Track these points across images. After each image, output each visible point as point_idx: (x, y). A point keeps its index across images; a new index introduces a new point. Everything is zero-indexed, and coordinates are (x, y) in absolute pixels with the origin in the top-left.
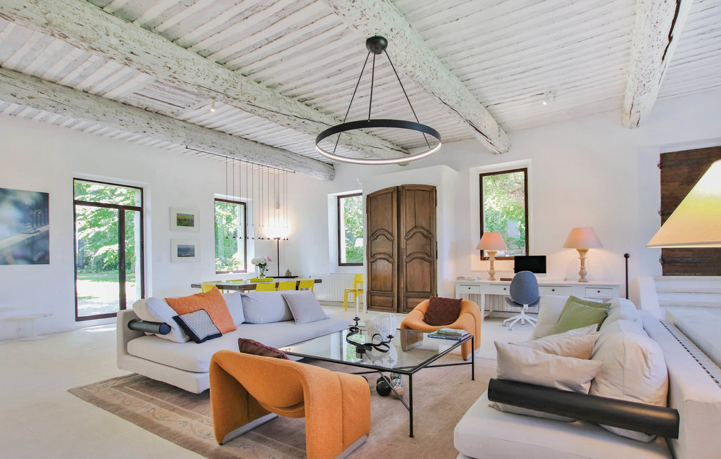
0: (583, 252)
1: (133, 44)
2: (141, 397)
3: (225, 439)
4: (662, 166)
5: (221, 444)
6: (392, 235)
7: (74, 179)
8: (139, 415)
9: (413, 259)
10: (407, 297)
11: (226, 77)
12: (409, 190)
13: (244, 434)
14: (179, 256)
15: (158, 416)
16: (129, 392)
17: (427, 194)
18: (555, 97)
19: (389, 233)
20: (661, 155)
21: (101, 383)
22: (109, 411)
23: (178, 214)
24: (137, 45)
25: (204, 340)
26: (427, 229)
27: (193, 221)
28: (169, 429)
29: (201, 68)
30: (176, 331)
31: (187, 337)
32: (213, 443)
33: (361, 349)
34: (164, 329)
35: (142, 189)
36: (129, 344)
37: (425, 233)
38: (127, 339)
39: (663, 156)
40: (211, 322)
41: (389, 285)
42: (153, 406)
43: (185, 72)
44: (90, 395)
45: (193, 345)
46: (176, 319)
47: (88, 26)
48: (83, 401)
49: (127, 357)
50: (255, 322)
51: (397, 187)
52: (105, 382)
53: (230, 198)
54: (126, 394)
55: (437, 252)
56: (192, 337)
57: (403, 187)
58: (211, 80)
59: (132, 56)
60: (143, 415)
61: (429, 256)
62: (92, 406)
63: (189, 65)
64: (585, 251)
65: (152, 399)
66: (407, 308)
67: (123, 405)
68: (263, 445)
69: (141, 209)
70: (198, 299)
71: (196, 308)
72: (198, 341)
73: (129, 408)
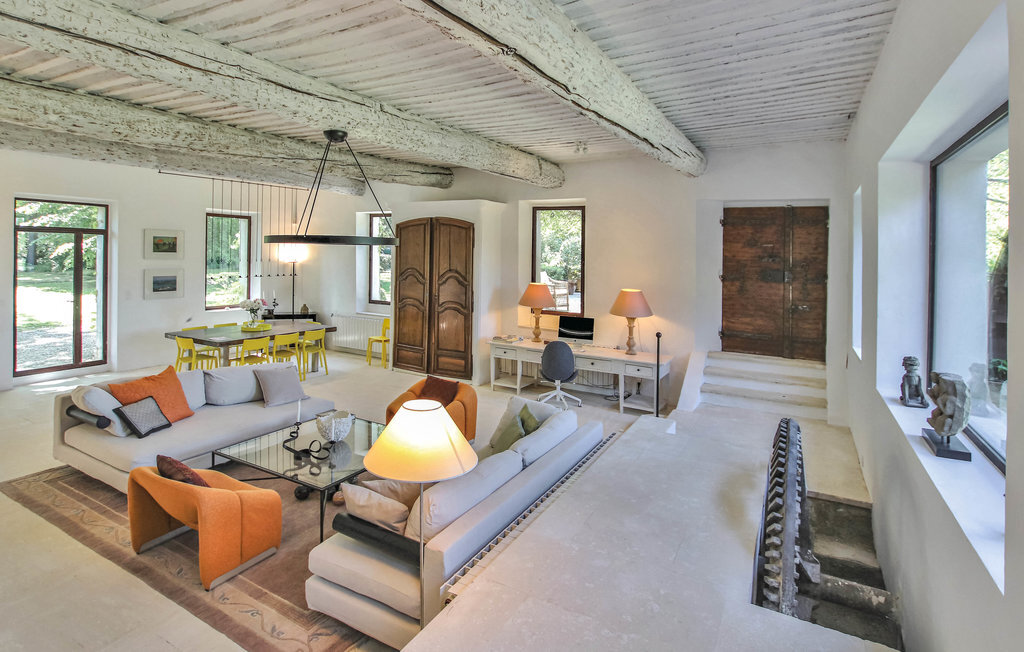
0: (631, 319)
1: (74, 117)
2: (74, 495)
3: (143, 548)
4: (724, 223)
5: (138, 554)
6: (423, 277)
7: (16, 199)
8: (67, 518)
9: (446, 309)
10: (438, 356)
11: (189, 131)
12: (443, 224)
13: (162, 544)
14: (155, 290)
15: (86, 520)
16: (63, 489)
17: (464, 231)
18: (585, 149)
19: (421, 274)
20: (724, 209)
21: (33, 475)
22: (37, 513)
23: (154, 238)
24: (81, 117)
25: (147, 434)
26: (463, 274)
27: (174, 245)
28: (93, 535)
29: (157, 127)
30: (117, 426)
31: (129, 431)
32: (130, 552)
33: (301, 456)
34: (102, 423)
35: (107, 207)
36: (66, 433)
37: (461, 279)
38: (64, 427)
39: (727, 211)
40: (159, 412)
41: (419, 338)
42: (84, 507)
43: (138, 134)
44: (19, 492)
45: (134, 441)
46: (117, 411)
47: (24, 109)
48: (10, 500)
49: (63, 448)
50: (219, 403)
51: (431, 219)
52: (38, 474)
53: (227, 211)
54: (58, 492)
55: (472, 303)
56: (133, 431)
57: (437, 219)
58: (170, 137)
59: (74, 128)
60: (71, 518)
61: (465, 308)
62: (18, 505)
63: (142, 126)
64: (634, 319)
65: (85, 499)
66: (438, 369)
67: (52, 506)
68: (177, 555)
69: (105, 233)
70: (146, 384)
71: (144, 395)
72: (140, 436)
73: (58, 510)
